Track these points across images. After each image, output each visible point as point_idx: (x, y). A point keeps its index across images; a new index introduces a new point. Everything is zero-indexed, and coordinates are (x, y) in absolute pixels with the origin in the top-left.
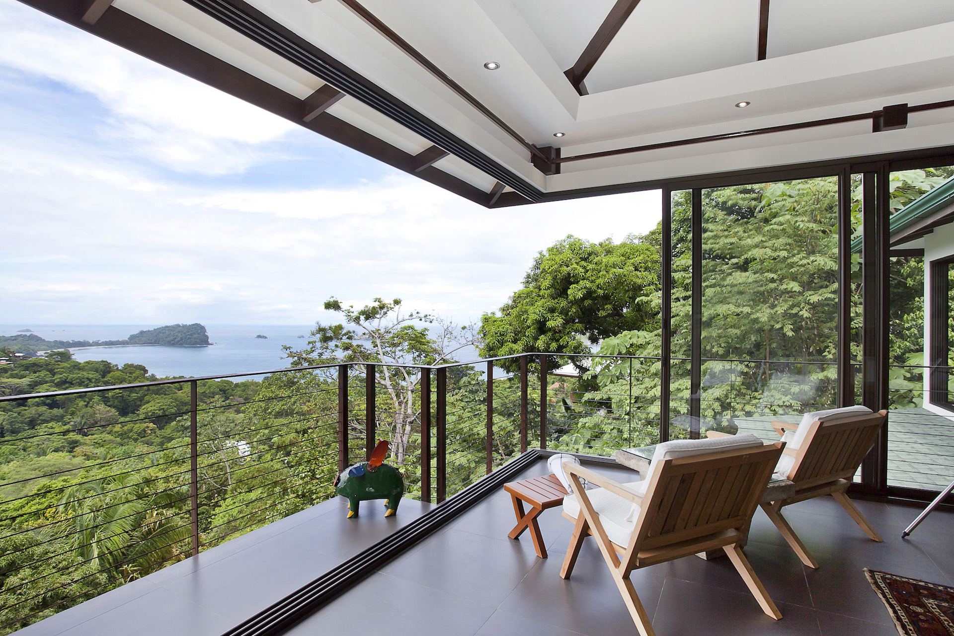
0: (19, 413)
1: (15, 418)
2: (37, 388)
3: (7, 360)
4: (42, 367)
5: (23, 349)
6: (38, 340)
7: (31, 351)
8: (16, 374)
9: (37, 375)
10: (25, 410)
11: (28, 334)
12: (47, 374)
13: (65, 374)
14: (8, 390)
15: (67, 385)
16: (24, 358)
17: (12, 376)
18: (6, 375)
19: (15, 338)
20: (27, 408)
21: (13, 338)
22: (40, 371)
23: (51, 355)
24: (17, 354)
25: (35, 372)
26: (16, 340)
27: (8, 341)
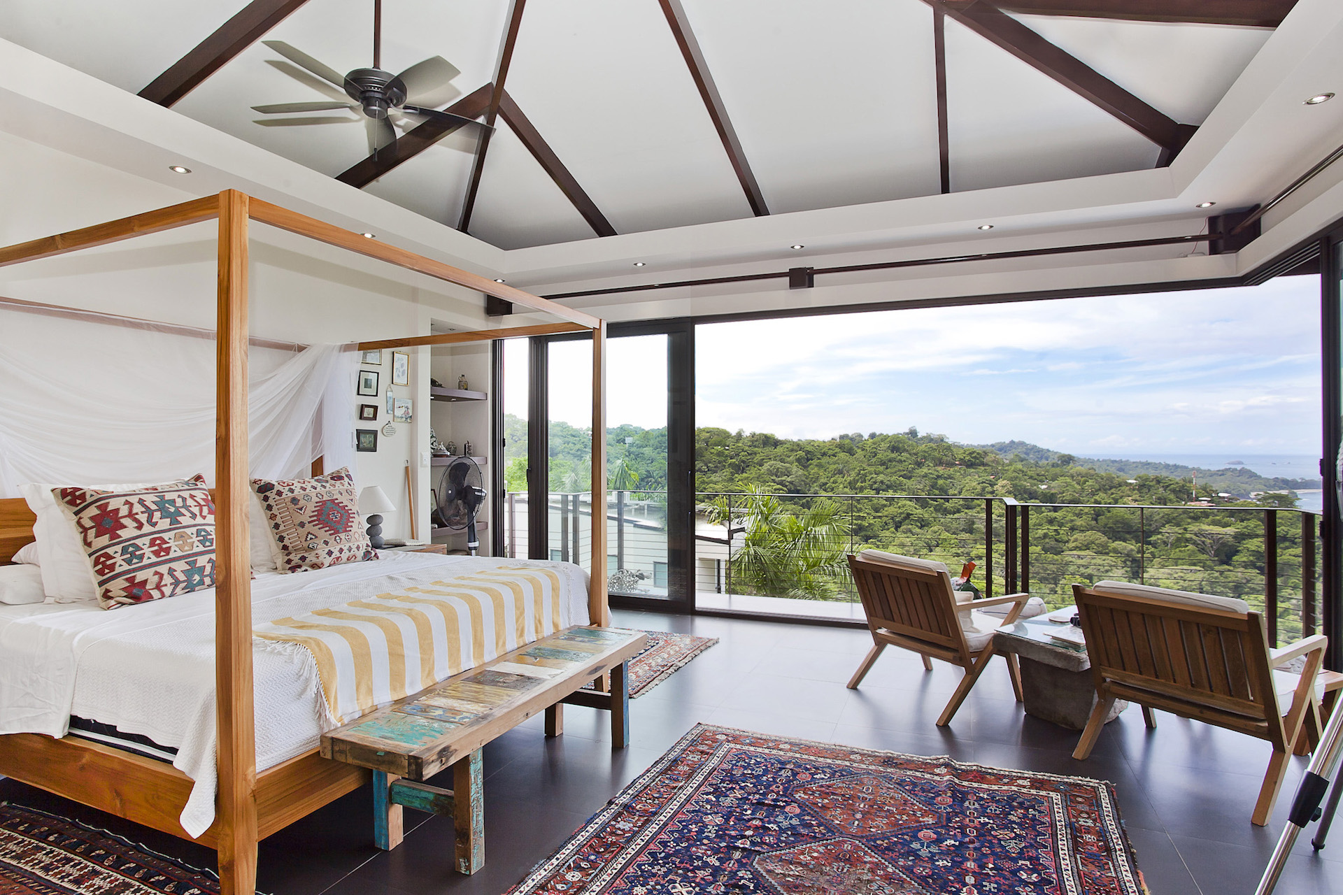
0: (1222, 573)
1: (1216, 578)
2: (1244, 542)
3: (1209, 502)
4: (1252, 514)
5: (1232, 487)
6: (1251, 477)
7: (1243, 491)
8: (1219, 520)
9: (1244, 524)
10: (1229, 570)
11: (1239, 467)
12: (1259, 525)
13: (1283, 527)
14: (1209, 541)
15: (1287, 544)
16: (1230, 500)
17: (1215, 523)
18: (1207, 520)
19: (1222, 473)
20: (1231, 568)
21: (1220, 473)
22: (1249, 520)
23: (1265, 499)
24: (1221, 495)
25: (1242, 521)
26: (1223, 475)
27: (1214, 476)
